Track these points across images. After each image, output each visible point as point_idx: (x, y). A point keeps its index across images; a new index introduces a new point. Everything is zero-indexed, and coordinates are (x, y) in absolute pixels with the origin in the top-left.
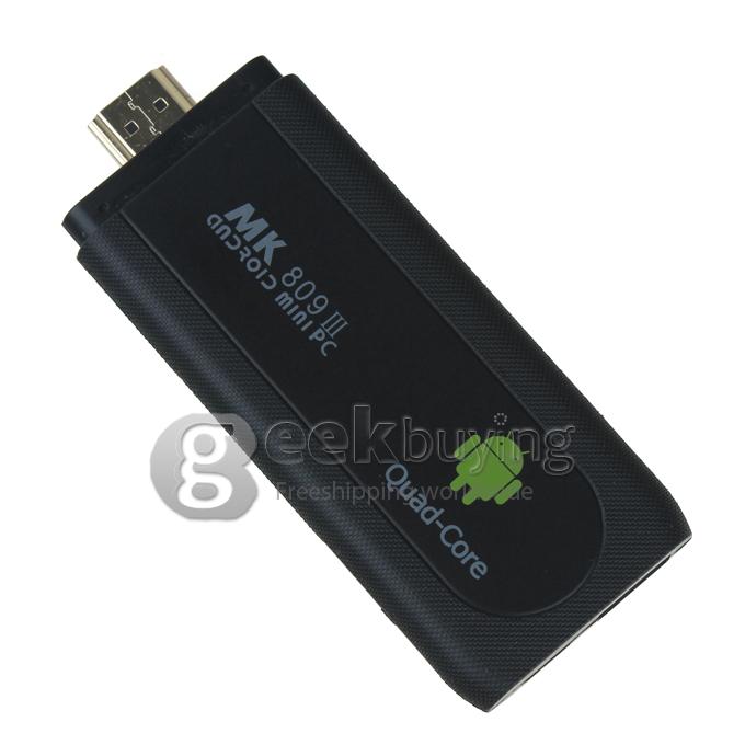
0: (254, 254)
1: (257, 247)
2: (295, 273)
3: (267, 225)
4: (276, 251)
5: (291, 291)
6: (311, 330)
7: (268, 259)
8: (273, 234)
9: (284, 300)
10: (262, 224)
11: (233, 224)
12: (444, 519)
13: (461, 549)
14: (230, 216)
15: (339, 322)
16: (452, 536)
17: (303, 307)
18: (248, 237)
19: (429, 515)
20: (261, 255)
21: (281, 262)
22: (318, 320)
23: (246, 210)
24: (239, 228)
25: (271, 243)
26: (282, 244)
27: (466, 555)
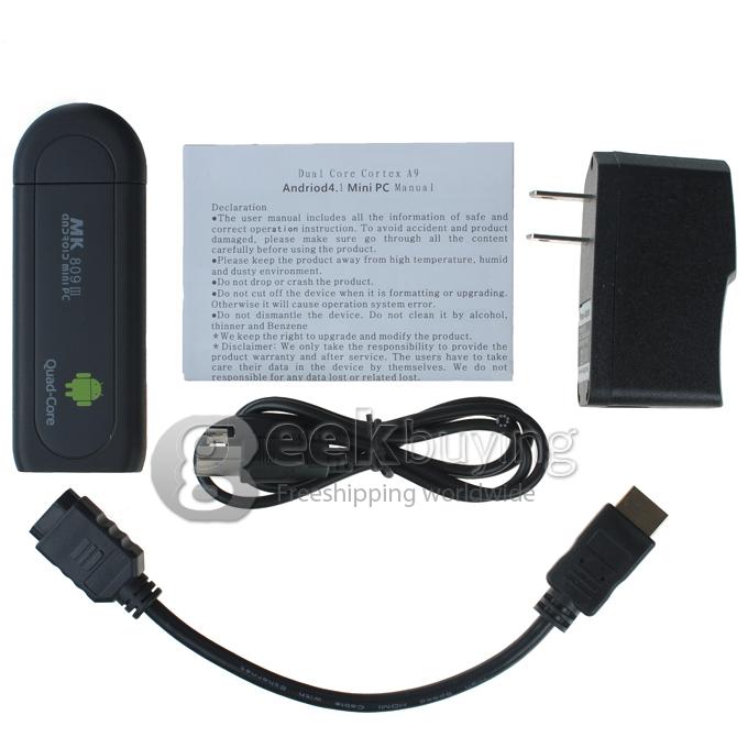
0: (69, 241)
1: (72, 240)
2: (77, 261)
3: (81, 234)
4: (78, 247)
5: (71, 266)
6: (65, 286)
7: (73, 247)
8: (81, 240)
9: (65, 267)
10: (81, 233)
11: (71, 224)
12: (54, 394)
13: (50, 409)
14: (73, 220)
15: (78, 292)
16: (51, 402)
17: (70, 275)
18: (72, 233)
19: (50, 388)
20: (71, 244)
21: (76, 253)
22: (71, 285)
23: (80, 223)
24: (72, 227)
25: (78, 242)
26: (82, 246)
27: (51, 413)
